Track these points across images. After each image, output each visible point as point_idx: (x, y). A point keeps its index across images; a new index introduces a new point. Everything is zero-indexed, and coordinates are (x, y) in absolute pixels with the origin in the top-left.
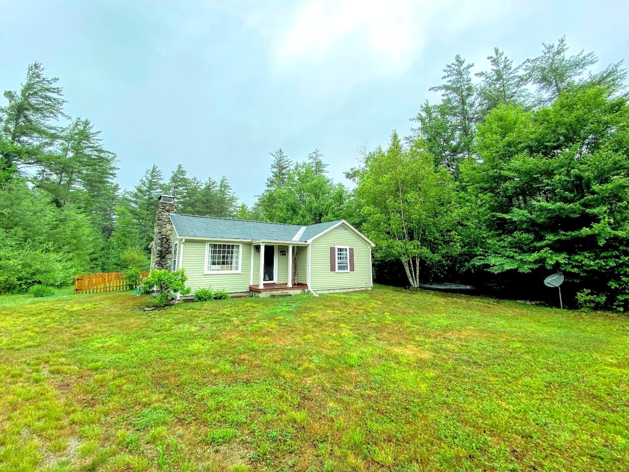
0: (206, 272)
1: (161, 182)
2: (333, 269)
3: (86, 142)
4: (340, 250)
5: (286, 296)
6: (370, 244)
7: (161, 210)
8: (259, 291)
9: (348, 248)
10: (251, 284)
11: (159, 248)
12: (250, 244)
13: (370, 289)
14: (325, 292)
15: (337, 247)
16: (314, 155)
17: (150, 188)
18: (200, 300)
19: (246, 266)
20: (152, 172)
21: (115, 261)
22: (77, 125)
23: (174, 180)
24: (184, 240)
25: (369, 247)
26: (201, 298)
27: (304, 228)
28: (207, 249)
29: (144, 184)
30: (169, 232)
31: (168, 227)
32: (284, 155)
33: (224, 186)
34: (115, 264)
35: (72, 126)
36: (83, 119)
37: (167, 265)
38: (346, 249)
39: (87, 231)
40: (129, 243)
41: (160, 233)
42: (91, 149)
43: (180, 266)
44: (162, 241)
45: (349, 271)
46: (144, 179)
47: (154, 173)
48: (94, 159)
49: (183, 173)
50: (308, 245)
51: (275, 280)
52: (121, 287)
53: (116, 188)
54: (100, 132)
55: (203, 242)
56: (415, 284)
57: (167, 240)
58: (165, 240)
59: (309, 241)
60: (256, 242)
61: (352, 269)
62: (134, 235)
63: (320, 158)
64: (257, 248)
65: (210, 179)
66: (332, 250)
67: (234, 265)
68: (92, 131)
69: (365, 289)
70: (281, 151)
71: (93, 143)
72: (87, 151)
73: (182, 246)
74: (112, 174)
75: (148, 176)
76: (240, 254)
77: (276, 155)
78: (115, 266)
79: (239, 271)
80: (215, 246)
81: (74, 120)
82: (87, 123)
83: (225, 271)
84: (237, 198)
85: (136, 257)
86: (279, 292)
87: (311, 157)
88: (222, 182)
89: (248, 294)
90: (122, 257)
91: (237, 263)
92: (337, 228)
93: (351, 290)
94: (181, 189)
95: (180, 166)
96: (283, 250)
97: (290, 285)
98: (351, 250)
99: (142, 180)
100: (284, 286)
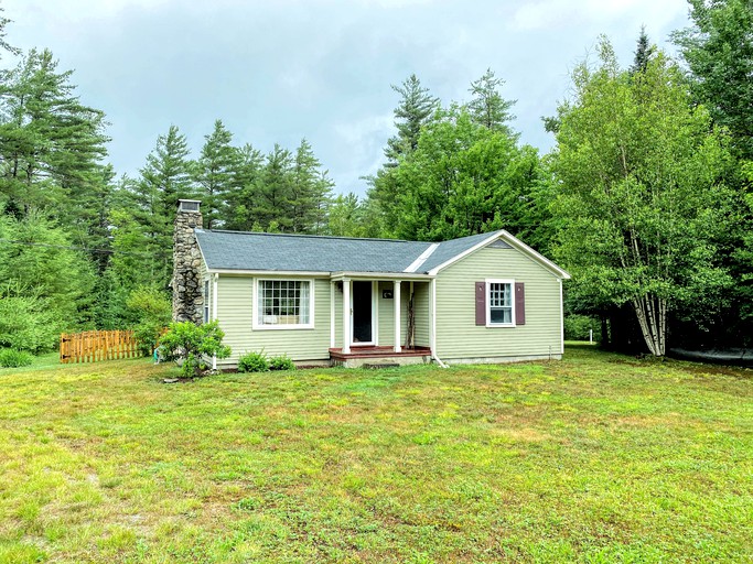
0: (256, 326)
1: (186, 159)
2: (480, 321)
3: (50, 93)
4: (495, 286)
5: (388, 366)
6: (560, 274)
7: (181, 224)
8: (343, 358)
9: (512, 282)
10: (333, 346)
11: (182, 288)
12: (327, 280)
13: (559, 357)
14: (464, 361)
15: (489, 281)
16: (484, 83)
17: (168, 173)
18: (247, 370)
19: (323, 318)
20: (169, 141)
21: (117, 309)
22: (31, 63)
23: (209, 152)
24: (217, 275)
25: (558, 280)
26: (249, 367)
27: (434, 246)
28: (256, 290)
29: (155, 164)
30: (196, 262)
31: (194, 252)
32: (422, 86)
33: (305, 160)
34: (118, 316)
35: (23, 66)
36: (40, 52)
37: (197, 315)
38: (509, 285)
39: (68, 258)
40: (139, 277)
41: (182, 263)
42: (60, 106)
43: (215, 315)
44: (185, 277)
45: (514, 324)
46: (156, 155)
47: (173, 143)
48: (68, 125)
49: (225, 137)
50: (431, 279)
51: (375, 341)
52: (131, 354)
53: (108, 174)
54: (71, 72)
55: (250, 277)
56: (657, 349)
57: (194, 275)
58: (190, 274)
59: (433, 273)
60: (336, 276)
61: (521, 321)
62: (146, 262)
63: (497, 88)
64: (340, 285)
65: (277, 146)
66: (480, 287)
67: (302, 315)
68: (57, 72)
69: (547, 357)
70: (413, 79)
71: (62, 95)
72: (54, 111)
73: (215, 284)
74: (99, 151)
75: (163, 148)
76: (311, 297)
77: (404, 88)
78: (120, 319)
79: (311, 325)
80: (269, 284)
81: (26, 53)
82: (46, 57)
83: (286, 323)
84: (331, 183)
85: (153, 303)
86: (379, 361)
87: (478, 90)
88: (301, 151)
89: (326, 363)
90: (130, 303)
91: (307, 311)
92: (489, 246)
93: (518, 359)
94: (223, 169)
95: (219, 125)
96: (386, 289)
97: (398, 350)
98: (520, 288)
99: (150, 158)
100: (387, 351)
